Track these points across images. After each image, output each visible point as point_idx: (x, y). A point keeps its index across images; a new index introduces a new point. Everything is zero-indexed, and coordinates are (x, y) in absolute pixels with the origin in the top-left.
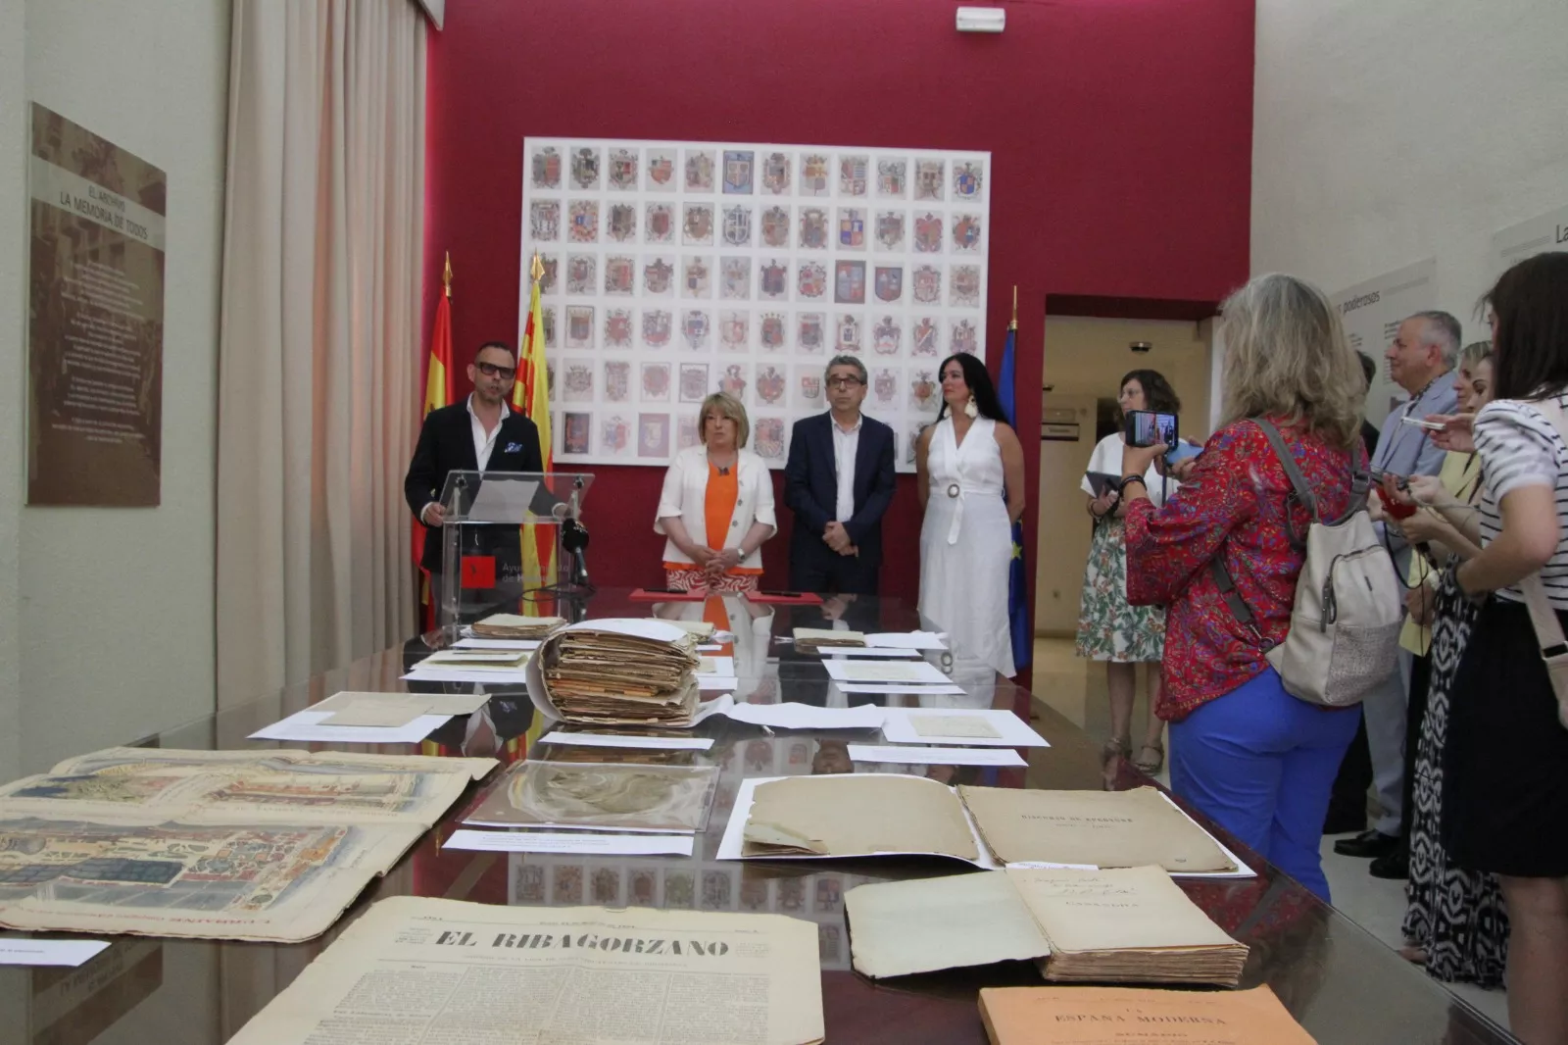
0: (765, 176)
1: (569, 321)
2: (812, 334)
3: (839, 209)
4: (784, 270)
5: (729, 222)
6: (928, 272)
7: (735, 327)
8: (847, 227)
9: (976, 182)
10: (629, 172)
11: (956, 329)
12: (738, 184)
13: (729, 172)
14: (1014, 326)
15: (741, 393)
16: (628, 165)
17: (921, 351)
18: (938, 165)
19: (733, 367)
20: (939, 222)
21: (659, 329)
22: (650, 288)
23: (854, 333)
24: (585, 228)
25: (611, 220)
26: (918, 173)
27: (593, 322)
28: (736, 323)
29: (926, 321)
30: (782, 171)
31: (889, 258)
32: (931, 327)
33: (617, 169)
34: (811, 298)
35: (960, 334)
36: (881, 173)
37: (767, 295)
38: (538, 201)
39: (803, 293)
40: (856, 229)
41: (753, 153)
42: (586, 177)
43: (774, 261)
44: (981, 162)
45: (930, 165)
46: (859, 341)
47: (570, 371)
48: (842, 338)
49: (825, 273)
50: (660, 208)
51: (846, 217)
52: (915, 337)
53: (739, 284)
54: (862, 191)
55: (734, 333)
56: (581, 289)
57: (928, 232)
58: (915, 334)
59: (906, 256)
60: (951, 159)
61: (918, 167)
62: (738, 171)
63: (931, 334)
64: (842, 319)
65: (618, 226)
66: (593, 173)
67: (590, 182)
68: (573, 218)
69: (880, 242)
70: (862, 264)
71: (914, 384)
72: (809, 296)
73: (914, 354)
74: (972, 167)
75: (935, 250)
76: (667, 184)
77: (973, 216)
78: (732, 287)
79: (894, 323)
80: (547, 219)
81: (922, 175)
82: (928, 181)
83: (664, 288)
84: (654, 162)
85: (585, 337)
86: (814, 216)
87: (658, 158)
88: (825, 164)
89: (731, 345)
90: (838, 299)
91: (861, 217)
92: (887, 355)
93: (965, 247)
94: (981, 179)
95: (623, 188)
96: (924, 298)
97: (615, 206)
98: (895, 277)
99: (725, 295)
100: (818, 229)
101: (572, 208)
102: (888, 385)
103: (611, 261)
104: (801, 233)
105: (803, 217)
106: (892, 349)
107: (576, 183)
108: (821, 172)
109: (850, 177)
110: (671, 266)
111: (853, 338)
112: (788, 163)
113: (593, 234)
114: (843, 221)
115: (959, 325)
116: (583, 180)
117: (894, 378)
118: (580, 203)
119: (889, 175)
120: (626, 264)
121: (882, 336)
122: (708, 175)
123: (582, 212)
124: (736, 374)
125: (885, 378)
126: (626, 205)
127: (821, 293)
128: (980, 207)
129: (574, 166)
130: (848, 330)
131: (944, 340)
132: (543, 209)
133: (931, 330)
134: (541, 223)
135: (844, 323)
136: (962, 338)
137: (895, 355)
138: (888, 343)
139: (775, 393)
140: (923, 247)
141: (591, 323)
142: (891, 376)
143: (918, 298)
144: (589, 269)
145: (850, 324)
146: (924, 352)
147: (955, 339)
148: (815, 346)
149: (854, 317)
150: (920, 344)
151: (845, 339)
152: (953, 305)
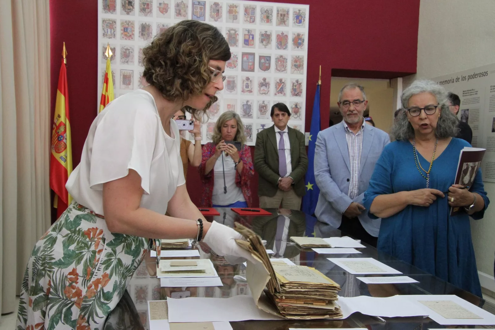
0: (211, 12)
1: (122, 77)
2: (232, 85)
3: (243, 29)
6: (281, 58)
8: (247, 37)
9: (303, 19)
10: (149, 8)
11: (293, 84)
12: (198, 16)
13: (195, 10)
14: (320, 83)
16: (148, 5)
17: (279, 93)
18: (287, 10)
20: (287, 36)
23: (250, 85)
24: (129, 33)
25: (141, 30)
26: (278, 14)
27: (133, 77)
29: (281, 80)
30: (218, 10)
31: (265, 52)
32: (283, 83)
33: (143, 6)
34: (231, 69)
35: (295, 86)
36: (262, 14)
38: (106, 20)
40: (251, 38)
42: (129, 9)
44: (305, 10)
45: (284, 11)
46: (252, 88)
48: (245, 87)
49: (237, 58)
50: (164, 26)
51: (247, 33)
52: (276, 88)
54: (253, 22)
56: (127, 62)
57: (282, 41)
58: (276, 86)
59: (273, 51)
60: (292, 8)
61: (278, 11)
62: (199, 10)
63: (283, 86)
64: (245, 79)
65: (144, 33)
66: (131, 7)
67: (130, 12)
68: (122, 28)
69: (261, 44)
70: (253, 54)
72: (230, 68)
73: (275, 94)
74: (301, 12)
75: (285, 49)
76: (166, 14)
77: (301, 34)
79: (267, 81)
80: (110, 28)
81: (279, 15)
82: (282, 18)
84: (160, 4)
85: (129, 84)
86: (233, 32)
87: (162, 2)
88: (237, 8)
90: (243, 70)
91: (253, 33)
92: (264, 94)
93: (298, 47)
94: (305, 17)
95: (146, 15)
96: (280, 70)
97: (143, 24)
98: (267, 60)
100: (234, 38)
101: (122, 23)
102: (265, 108)
103: (141, 49)
105: (228, 32)
106: (266, 93)
107: (124, 12)
108: (236, 12)
109: (248, 15)
111: (250, 87)
112: (221, 7)
113: (132, 36)
114: (245, 35)
115: (295, 82)
116: (127, 10)
117: (267, 105)
118: (126, 22)
119: (265, 15)
121: (262, 86)
122: (185, 11)
123: (127, 26)
125: (263, 105)
126: (147, 24)
127: (235, 67)
128: (304, 30)
129: (122, 3)
130: (247, 84)
131: (288, 88)
132: (108, 23)
133: (283, 84)
134: (107, 30)
135: (246, 80)
136: (296, 88)
137: (267, 95)
138: (264, 89)
139: (215, 111)
140: (280, 47)
141: (132, 78)
142: (266, 104)
143: (277, 70)
144: (130, 53)
145: (248, 81)
146: (280, 94)
147: (293, 89)
148: (233, 90)
149: (249, 78)
150: (278, 90)
151: (246, 88)
152: (292, 73)
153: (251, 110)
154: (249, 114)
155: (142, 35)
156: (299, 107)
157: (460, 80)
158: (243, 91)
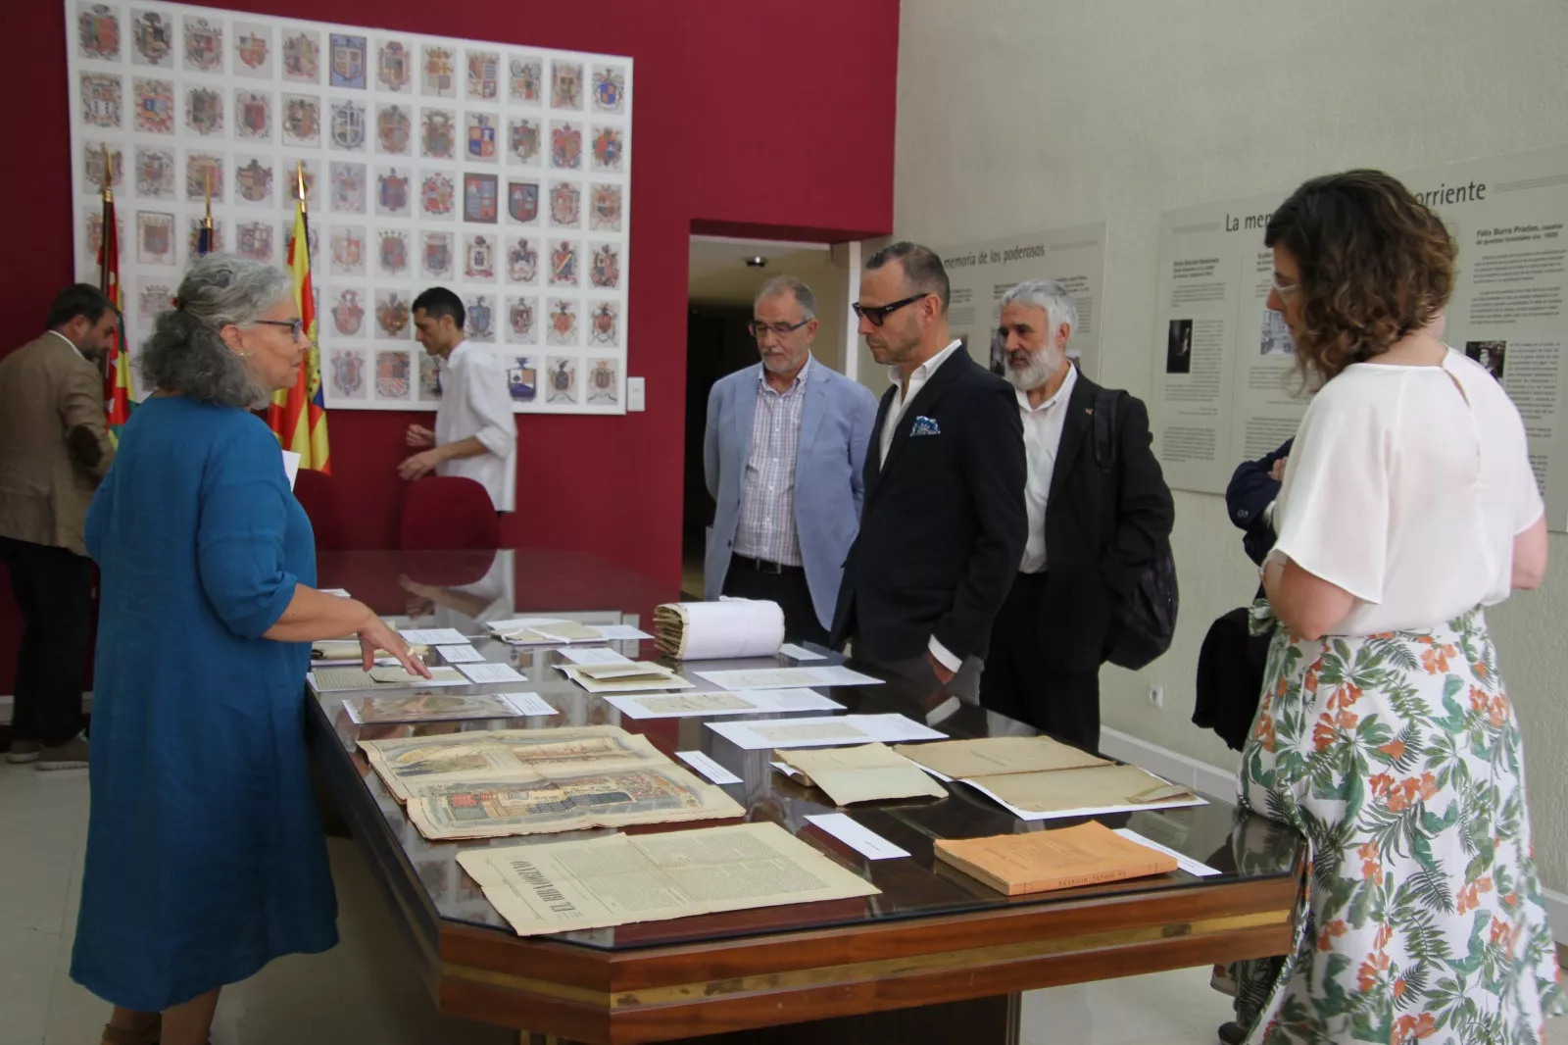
0: (381, 68)
1: (142, 231)
2: (439, 256)
3: (467, 113)
4: (405, 181)
5: (339, 121)
6: (565, 191)
7: (349, 245)
8: (477, 135)
9: (617, 92)
10: (211, 50)
11: (597, 256)
12: (348, 75)
13: (337, 60)
15: (359, 323)
16: (209, 40)
17: (560, 278)
18: (576, 68)
19: (348, 292)
20: (578, 134)
21: (257, 244)
22: (244, 196)
23: (486, 255)
24: (157, 114)
25: (191, 109)
26: (554, 77)
27: (173, 232)
28: (350, 241)
29: (565, 246)
30: (400, 64)
31: (524, 173)
32: (571, 252)
33: (195, 43)
34: (437, 215)
35: (602, 261)
36: (514, 75)
37: (387, 209)
38: (90, 75)
39: (427, 209)
40: (487, 138)
41: (365, 39)
42: (155, 50)
43: (393, 171)
44: (623, 69)
45: (569, 69)
46: (491, 267)
47: (145, 292)
48: (473, 263)
49: (452, 187)
50: (253, 97)
51: (475, 123)
52: (553, 265)
53: (351, 194)
54: (493, 94)
55: (349, 254)
56: (156, 192)
57: (566, 146)
58: (552, 259)
59: (543, 172)
60: (591, 64)
61: (554, 70)
62: (348, 59)
63: (570, 260)
64: (472, 241)
65: (203, 116)
66: (163, 45)
67: (160, 57)
68: (140, 101)
69: (513, 153)
70: (494, 179)
71: (553, 315)
72: (434, 213)
73: (552, 282)
74: (613, 75)
75: (573, 167)
76: (260, 68)
77: (614, 130)
78: (344, 198)
79: (530, 246)
80: (105, 100)
81: (559, 81)
82: (565, 87)
83: (262, 196)
84: (243, 40)
85: (164, 250)
86: (438, 120)
87: (247, 35)
88: (450, 60)
89: (345, 266)
90: (468, 217)
91: (491, 124)
92: (523, 282)
93: (606, 163)
94: (622, 89)
95: (205, 68)
96: (563, 220)
97: (196, 90)
98: (530, 195)
99: (336, 207)
100: (443, 135)
101: (138, 87)
102: (525, 316)
103: (193, 159)
104: (424, 139)
105: (426, 120)
106: (529, 276)
107: (140, 55)
108: (446, 68)
109: (480, 77)
110: (270, 169)
111: (485, 263)
112: (407, 55)
113: (168, 123)
114: (471, 129)
115: (600, 251)
116: (151, 53)
117: (530, 308)
118: (149, 83)
119: (522, 78)
120: (212, 163)
121: (517, 260)
122: (311, 62)
123: (152, 95)
124: (353, 300)
125: (522, 308)
126: (209, 90)
127: (447, 210)
128: (621, 120)
129: (136, 33)
130: (479, 253)
131: (584, 267)
132: (98, 85)
133: (570, 255)
134: (96, 103)
135: (474, 244)
136: (603, 265)
137: (530, 283)
138: (522, 269)
139: (398, 324)
140: (561, 162)
141: (170, 235)
142: (528, 306)
143: (555, 220)
144: (164, 167)
145: (481, 247)
146: (563, 281)
147: (596, 267)
148: (443, 270)
149: (485, 238)
150: (558, 271)
151: (476, 264)
152: (593, 229)
153: (491, 321)
154: (486, 332)
155: (196, 119)
156: (611, 314)
157: (988, 259)
158: (469, 273)
